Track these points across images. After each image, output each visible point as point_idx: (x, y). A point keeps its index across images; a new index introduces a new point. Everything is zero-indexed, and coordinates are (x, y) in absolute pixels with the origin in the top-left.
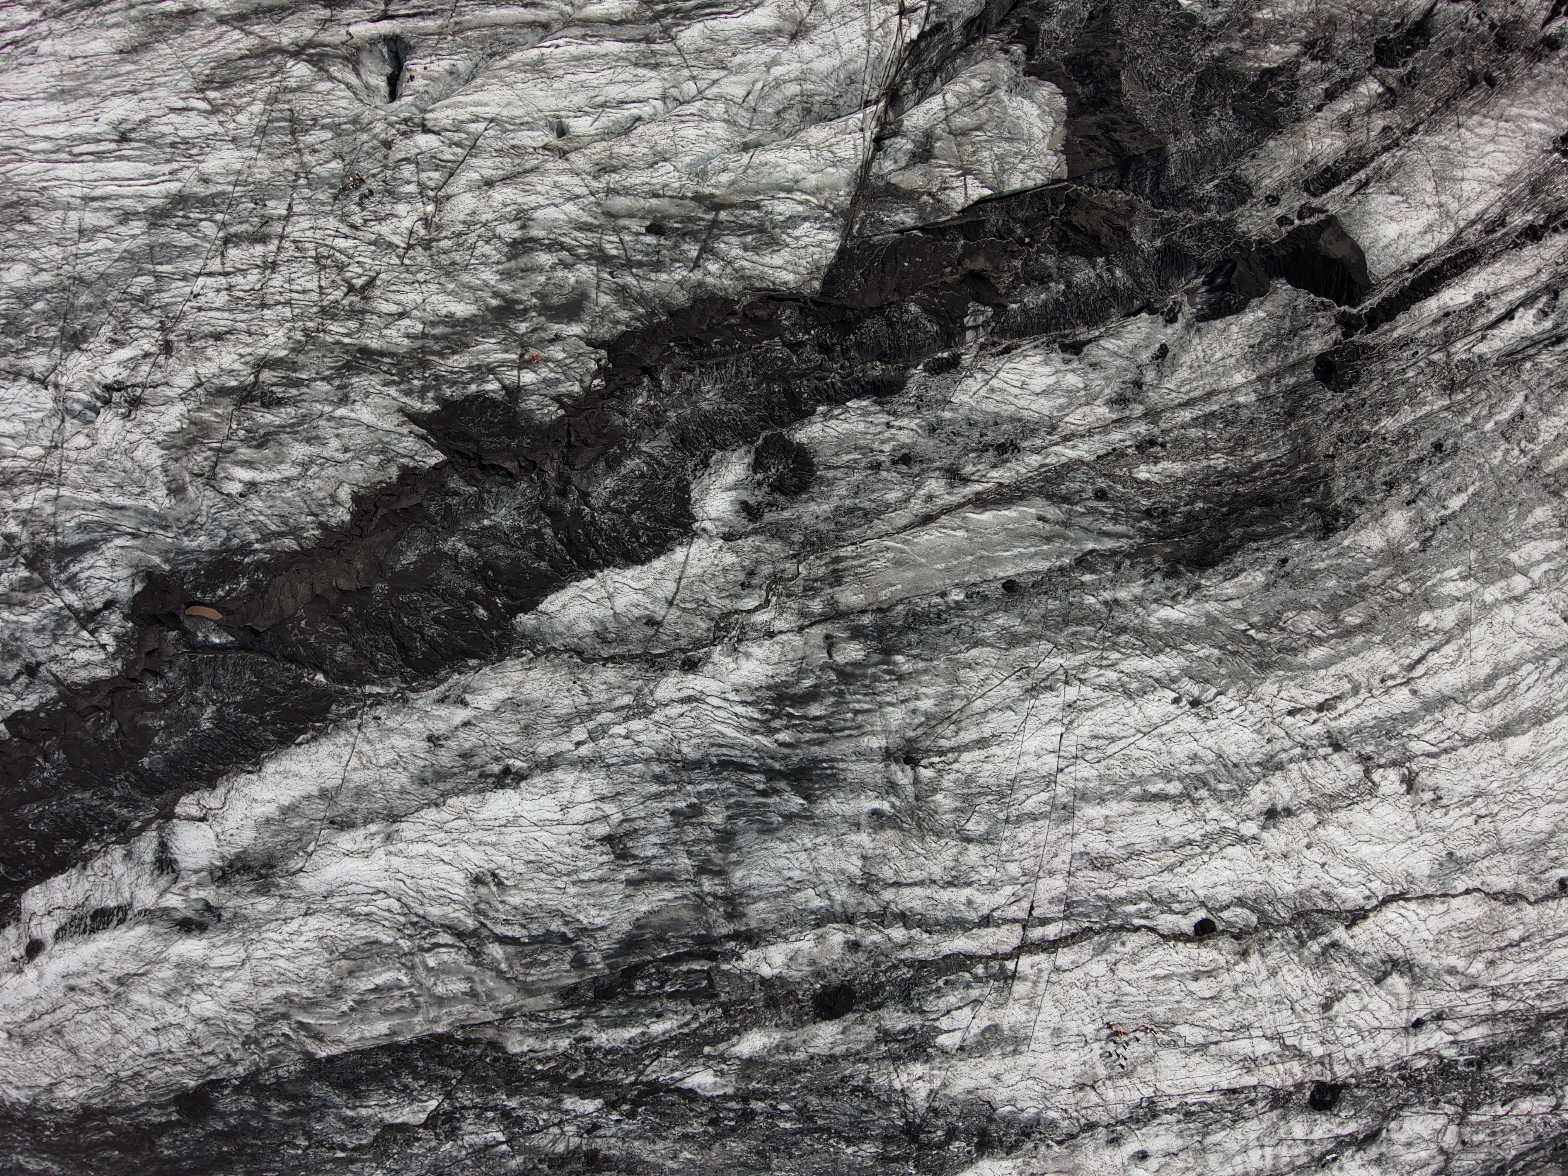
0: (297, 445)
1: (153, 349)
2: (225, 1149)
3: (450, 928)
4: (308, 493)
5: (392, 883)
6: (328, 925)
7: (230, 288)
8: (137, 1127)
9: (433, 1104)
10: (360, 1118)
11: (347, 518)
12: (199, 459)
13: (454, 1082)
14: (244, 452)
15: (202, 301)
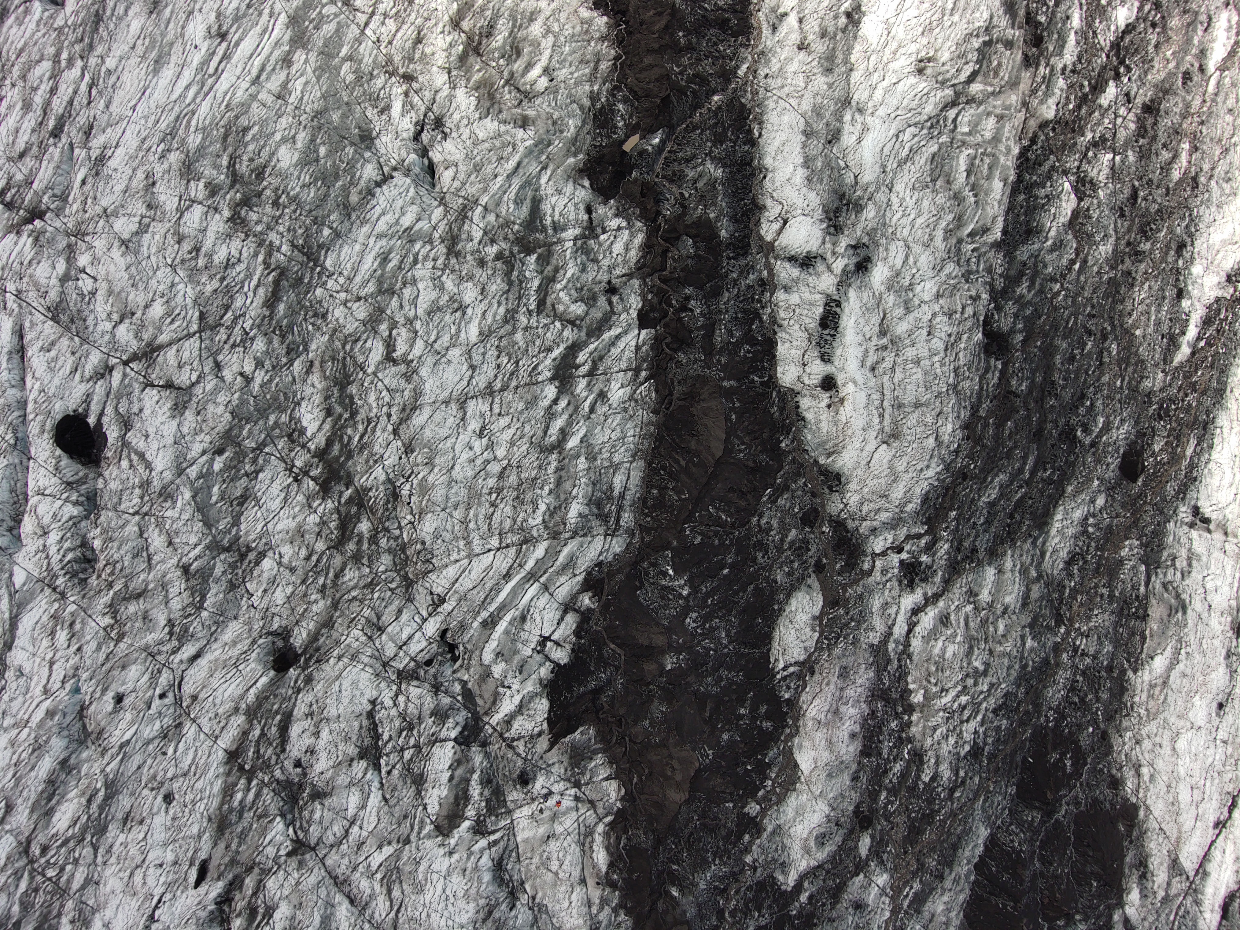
0: (531, 29)
1: (404, 87)
2: (1039, 343)
3: (945, 107)
4: (573, 36)
5: (896, 122)
6: (906, 179)
7: (385, 15)
8: (995, 397)
9: (1067, 185)
10: (1056, 238)
11: (605, 19)
12: (508, 96)
13: (1057, 164)
14: (518, 66)
15: (385, 39)
